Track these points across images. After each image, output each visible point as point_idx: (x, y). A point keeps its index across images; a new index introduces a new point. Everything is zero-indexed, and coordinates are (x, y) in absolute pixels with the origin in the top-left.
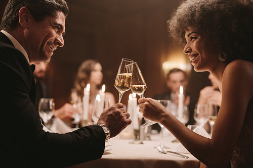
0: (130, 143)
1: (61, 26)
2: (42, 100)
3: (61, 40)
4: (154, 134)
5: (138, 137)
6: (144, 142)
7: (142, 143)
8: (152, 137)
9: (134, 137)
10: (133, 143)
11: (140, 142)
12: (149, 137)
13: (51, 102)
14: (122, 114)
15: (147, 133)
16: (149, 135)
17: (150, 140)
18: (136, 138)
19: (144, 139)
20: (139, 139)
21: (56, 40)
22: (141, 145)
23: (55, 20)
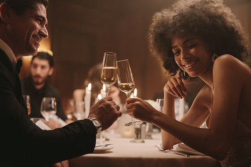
0: (131, 142)
1: (43, 18)
2: (44, 99)
3: (46, 32)
4: (155, 133)
5: (139, 136)
6: (145, 140)
7: (144, 142)
8: (153, 136)
9: (135, 136)
10: (134, 142)
11: (141, 140)
12: (150, 136)
13: (53, 102)
14: (113, 107)
15: (148, 132)
16: (150, 134)
17: (151, 139)
18: (137, 137)
19: (146, 138)
20: (141, 138)
21: (40, 32)
22: (142, 144)
23: (36, 12)
